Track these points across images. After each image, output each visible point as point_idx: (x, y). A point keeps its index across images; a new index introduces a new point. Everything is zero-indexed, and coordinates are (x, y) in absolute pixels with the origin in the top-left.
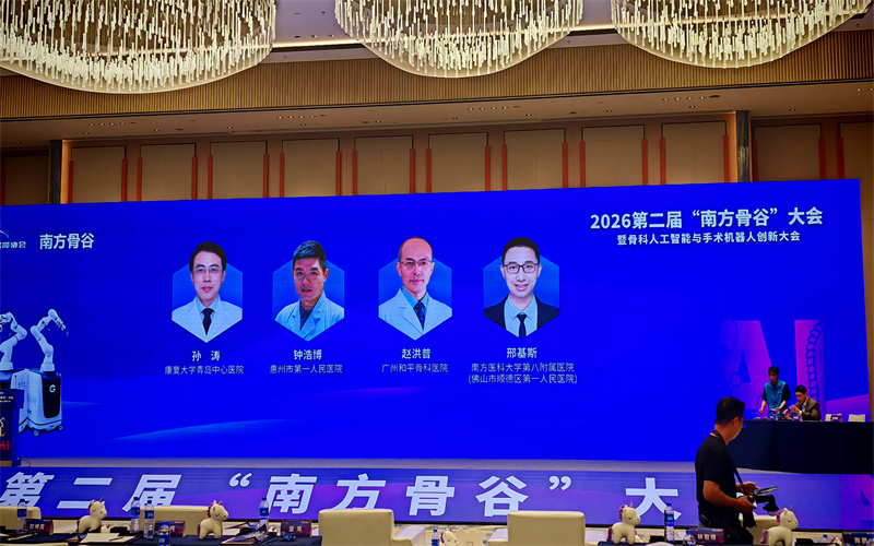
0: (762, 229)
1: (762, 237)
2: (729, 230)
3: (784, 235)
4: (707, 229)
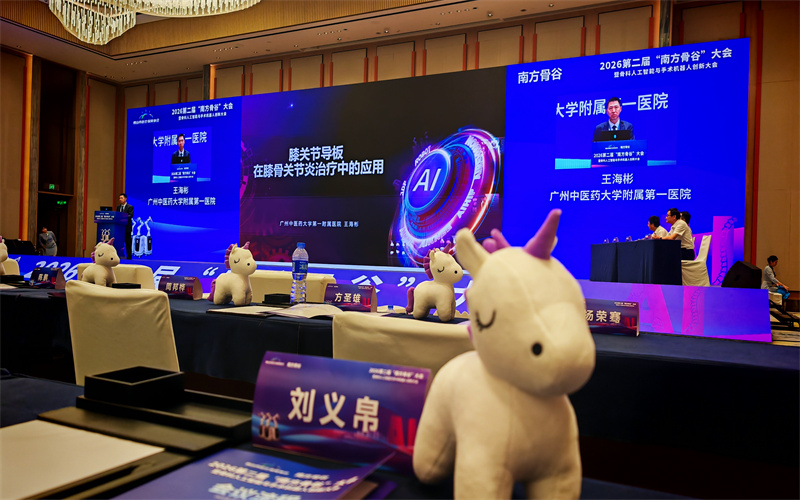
0: (696, 62)
1: (695, 67)
2: (676, 65)
3: (708, 65)
4: (664, 65)
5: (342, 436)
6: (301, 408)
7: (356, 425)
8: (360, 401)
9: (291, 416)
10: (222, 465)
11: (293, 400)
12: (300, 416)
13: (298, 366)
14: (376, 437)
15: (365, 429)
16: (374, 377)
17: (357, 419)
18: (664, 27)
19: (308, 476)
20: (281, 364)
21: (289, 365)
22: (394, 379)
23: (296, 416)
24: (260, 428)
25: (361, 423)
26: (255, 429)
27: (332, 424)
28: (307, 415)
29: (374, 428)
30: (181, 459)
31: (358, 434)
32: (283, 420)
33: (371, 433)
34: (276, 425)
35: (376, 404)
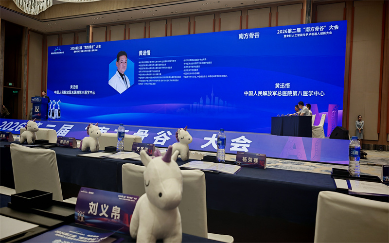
0: (322, 31)
1: (321, 33)
2: (313, 32)
3: (328, 33)
4: (307, 32)
5: (107, 221)
6: (93, 209)
7: (112, 217)
8: (114, 208)
9: (89, 213)
10: (60, 232)
11: (90, 206)
12: (92, 213)
13: (92, 193)
14: (119, 221)
15: (115, 218)
16: (120, 198)
17: (112, 214)
18: (308, 14)
19: (92, 236)
20: (87, 192)
21: (89, 193)
22: (126, 200)
23: (91, 213)
24: (78, 217)
25: (114, 216)
26: (76, 217)
27: (103, 216)
28: (95, 212)
29: (118, 218)
30: (45, 229)
31: (113, 220)
32: (86, 214)
33: (117, 219)
34: (84, 216)
35: (119, 209)
